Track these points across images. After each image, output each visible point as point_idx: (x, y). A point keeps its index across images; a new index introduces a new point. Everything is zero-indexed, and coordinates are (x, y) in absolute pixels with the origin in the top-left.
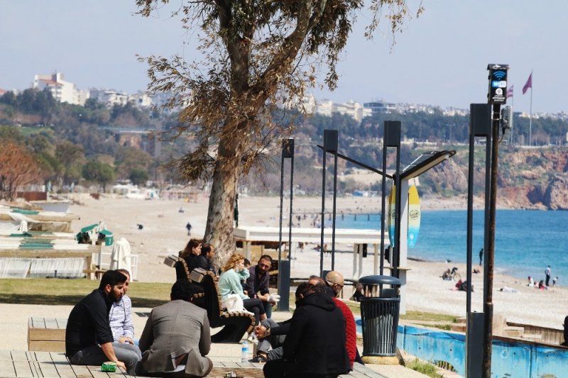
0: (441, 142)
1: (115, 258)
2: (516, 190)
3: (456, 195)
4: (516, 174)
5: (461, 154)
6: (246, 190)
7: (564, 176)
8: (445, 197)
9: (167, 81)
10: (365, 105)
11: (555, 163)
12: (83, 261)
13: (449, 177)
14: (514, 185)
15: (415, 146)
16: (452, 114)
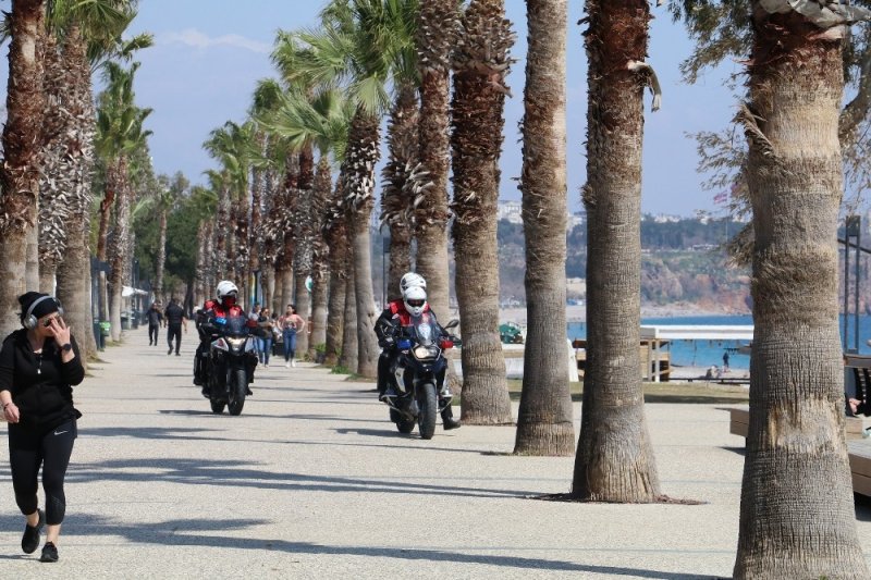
0: (655, 249)
2: (733, 296)
3: (671, 302)
4: (732, 279)
8: (660, 304)
9: (719, 157)
10: (575, 214)
13: (664, 284)
14: (730, 291)
16: (664, 220)
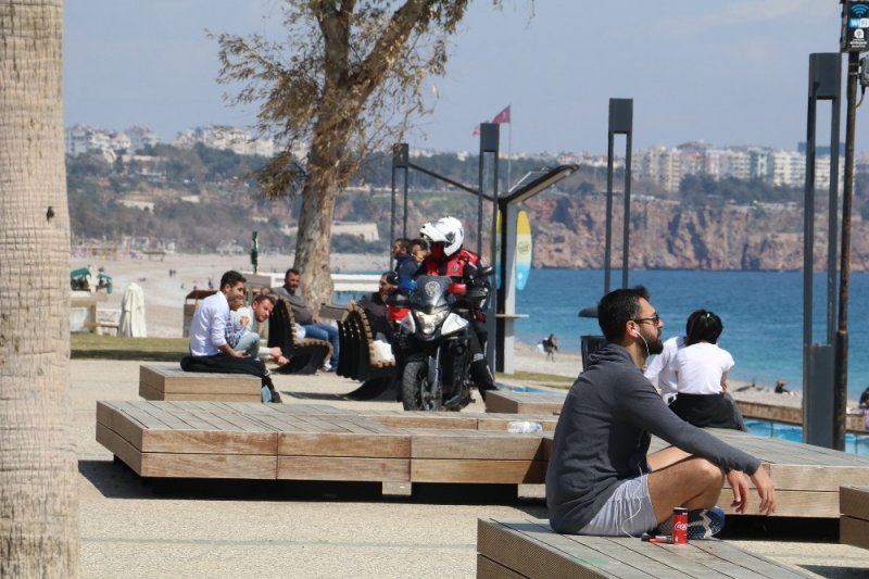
1: (128, 308)
5: (427, 203)
6: (172, 245)
7: (549, 228)
9: (244, 66)
11: (538, 212)
12: (85, 311)
15: (373, 192)
